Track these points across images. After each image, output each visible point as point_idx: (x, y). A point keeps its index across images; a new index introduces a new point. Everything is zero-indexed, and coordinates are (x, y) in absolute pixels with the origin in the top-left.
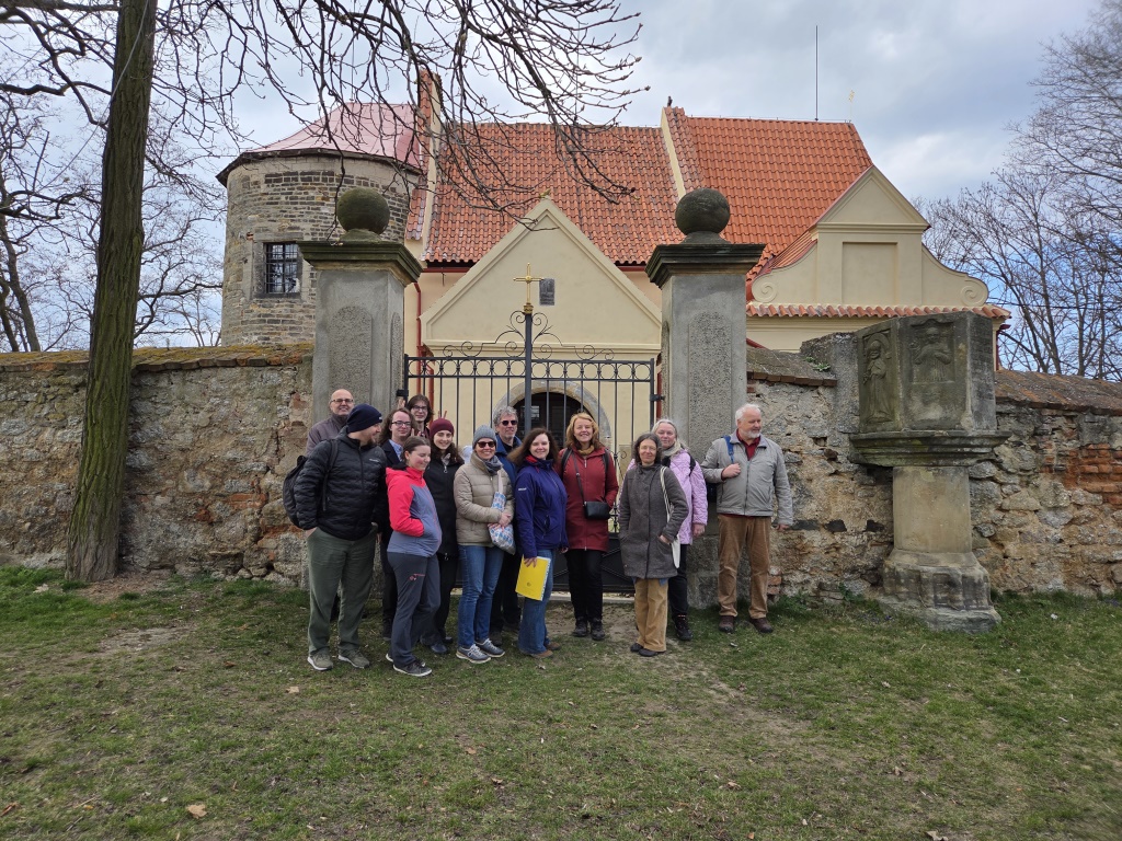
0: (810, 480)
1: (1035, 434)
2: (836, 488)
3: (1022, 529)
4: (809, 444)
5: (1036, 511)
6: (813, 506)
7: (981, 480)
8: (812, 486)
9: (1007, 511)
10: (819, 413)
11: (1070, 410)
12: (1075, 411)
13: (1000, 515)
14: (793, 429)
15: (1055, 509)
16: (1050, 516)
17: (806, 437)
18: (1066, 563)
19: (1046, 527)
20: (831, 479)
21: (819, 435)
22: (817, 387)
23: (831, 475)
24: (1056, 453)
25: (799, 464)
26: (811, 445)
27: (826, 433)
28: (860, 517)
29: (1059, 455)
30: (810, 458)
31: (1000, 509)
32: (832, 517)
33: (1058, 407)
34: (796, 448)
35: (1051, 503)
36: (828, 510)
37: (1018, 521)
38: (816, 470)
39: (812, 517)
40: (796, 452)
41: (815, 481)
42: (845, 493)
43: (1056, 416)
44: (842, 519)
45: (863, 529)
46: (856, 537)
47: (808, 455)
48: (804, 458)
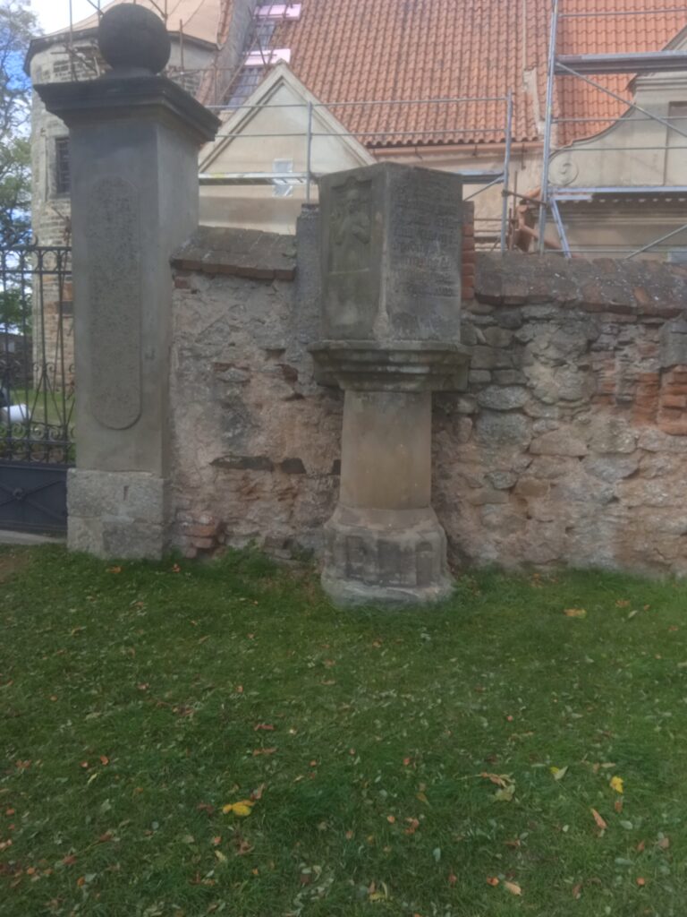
0: (259, 406)
1: (590, 347)
2: (293, 417)
3: (555, 481)
4: (259, 358)
5: (581, 458)
6: (261, 439)
7: (503, 412)
8: (263, 414)
9: (538, 455)
10: (274, 317)
11: (647, 315)
12: (657, 316)
13: (525, 460)
14: (237, 337)
15: (611, 455)
16: (602, 465)
17: (255, 349)
18: (619, 530)
19: (593, 480)
20: (287, 405)
21: (273, 346)
22: (272, 280)
23: (289, 399)
24: (619, 377)
25: (245, 383)
26: (262, 360)
27: (283, 343)
28: (324, 455)
29: (625, 381)
30: (260, 376)
31: (527, 451)
32: (286, 454)
33: (626, 310)
34: (243, 363)
35: (604, 447)
36: (282, 445)
37: (551, 470)
38: (267, 392)
39: (260, 454)
41: (265, 409)
42: (306, 425)
43: (624, 324)
44: (300, 457)
45: (328, 471)
46: (318, 481)
47: (257, 372)
48: (252, 377)
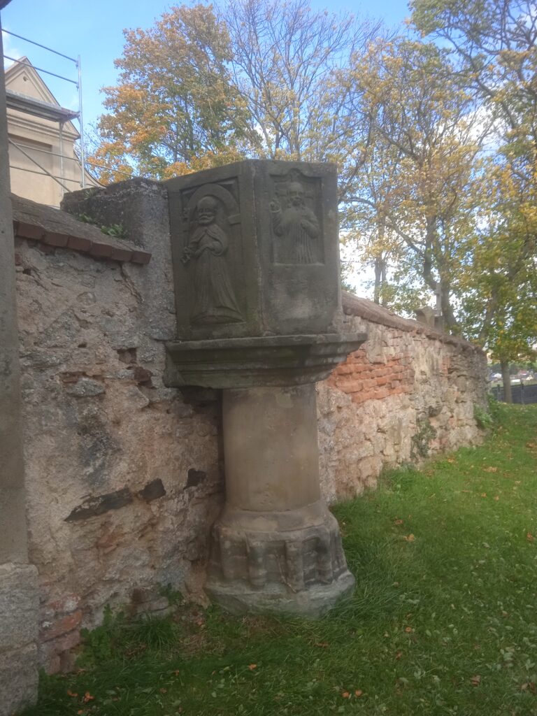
0: (117, 423)
2: (151, 429)
4: (113, 361)
8: (122, 433)
10: (125, 309)
14: (90, 335)
20: (145, 417)
21: (126, 344)
22: (121, 263)
23: (143, 410)
25: (101, 397)
26: (116, 363)
27: (135, 341)
28: (180, 467)
30: (117, 384)
32: (149, 478)
34: (96, 370)
38: (126, 404)
39: (121, 486)
40: (94, 377)
42: (163, 436)
44: (160, 478)
45: (184, 486)
46: (176, 500)
47: (113, 380)
48: (107, 386)
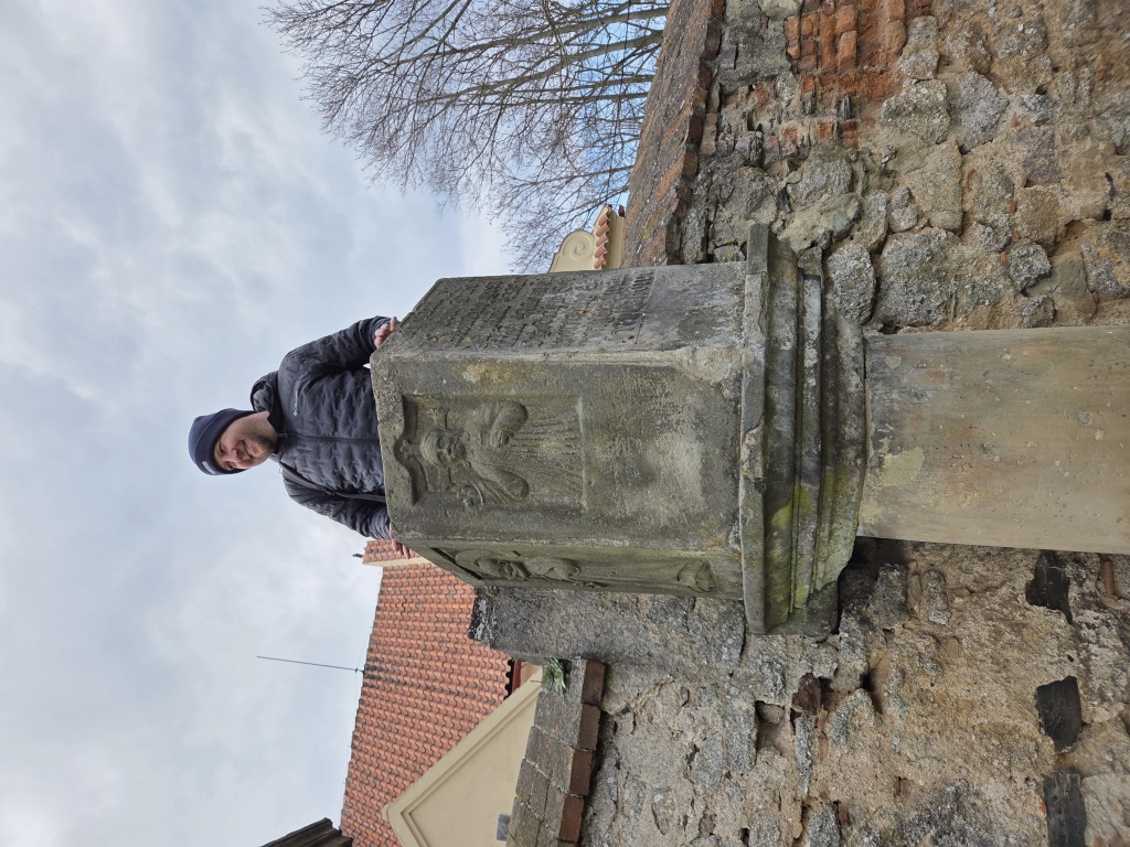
0: (900, 786)
1: (761, 163)
3: (1018, 180)
5: (963, 151)
6: (993, 791)
7: (879, 280)
8: (921, 778)
9: (965, 215)
11: (708, 101)
12: (709, 89)
13: (977, 231)
14: (727, 822)
15: (952, 109)
16: (972, 121)
17: (754, 777)
19: (1005, 127)
21: (748, 730)
22: (604, 716)
23: (877, 706)
26: (782, 763)
30: (822, 771)
31: (960, 231)
32: (1029, 725)
33: (697, 124)
34: (791, 813)
36: (1002, 735)
40: (804, 818)
41: (908, 772)
43: (718, 125)
44: (1033, 690)
45: (1062, 621)
46: (1094, 648)
47: (812, 779)
48: (824, 795)
